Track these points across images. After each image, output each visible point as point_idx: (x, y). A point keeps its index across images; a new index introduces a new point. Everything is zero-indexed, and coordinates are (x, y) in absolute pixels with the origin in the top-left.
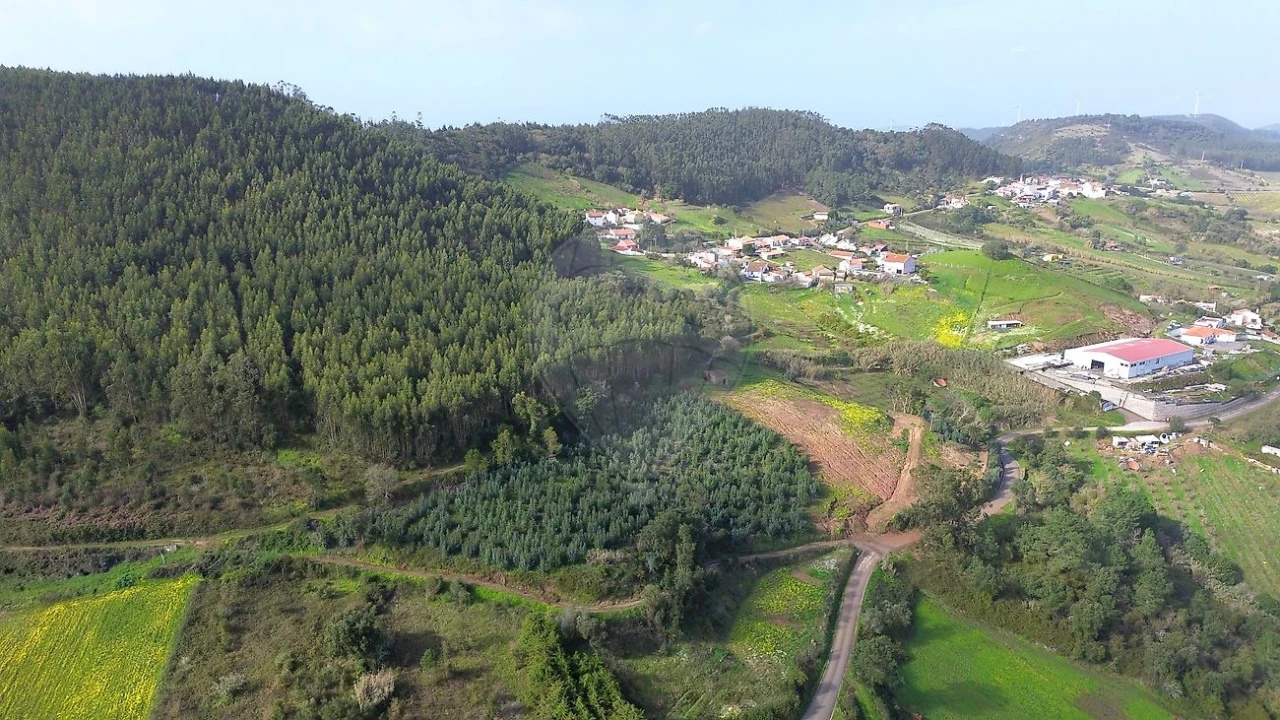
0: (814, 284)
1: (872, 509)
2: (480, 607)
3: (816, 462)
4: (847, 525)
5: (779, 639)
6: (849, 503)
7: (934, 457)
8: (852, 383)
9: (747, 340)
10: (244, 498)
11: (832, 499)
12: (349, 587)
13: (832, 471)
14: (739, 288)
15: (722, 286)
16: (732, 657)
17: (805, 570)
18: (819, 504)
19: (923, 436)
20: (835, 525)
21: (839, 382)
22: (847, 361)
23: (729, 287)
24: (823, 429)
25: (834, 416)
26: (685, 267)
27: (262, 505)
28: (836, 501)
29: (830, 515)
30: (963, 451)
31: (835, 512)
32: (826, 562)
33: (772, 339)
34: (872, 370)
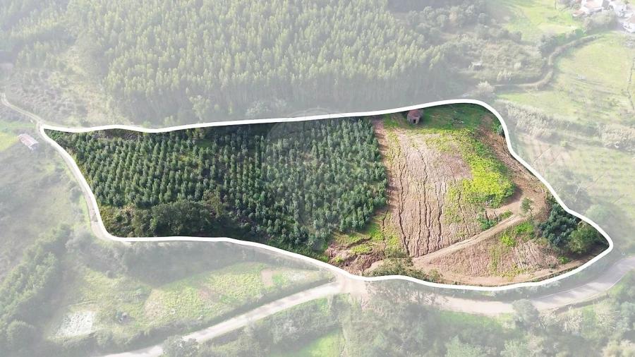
2: (73, 205)
3: (393, 206)
4: (351, 259)
5: (186, 303)
6: (377, 244)
7: (505, 245)
8: (572, 152)
9: (516, 88)
10: (69, 108)
11: (366, 237)
12: (50, 169)
13: (398, 217)
14: (597, 35)
15: (578, 31)
16: (144, 296)
17: (276, 272)
18: (353, 235)
19: (516, 225)
20: (343, 255)
21: (558, 147)
22: (591, 131)
23: (588, 33)
24: (433, 185)
25: (458, 178)
26: (568, 7)
27: (70, 115)
28: (369, 240)
29: (349, 247)
30: (549, 252)
31: (357, 247)
32: (296, 275)
33: (545, 93)
34: (612, 147)
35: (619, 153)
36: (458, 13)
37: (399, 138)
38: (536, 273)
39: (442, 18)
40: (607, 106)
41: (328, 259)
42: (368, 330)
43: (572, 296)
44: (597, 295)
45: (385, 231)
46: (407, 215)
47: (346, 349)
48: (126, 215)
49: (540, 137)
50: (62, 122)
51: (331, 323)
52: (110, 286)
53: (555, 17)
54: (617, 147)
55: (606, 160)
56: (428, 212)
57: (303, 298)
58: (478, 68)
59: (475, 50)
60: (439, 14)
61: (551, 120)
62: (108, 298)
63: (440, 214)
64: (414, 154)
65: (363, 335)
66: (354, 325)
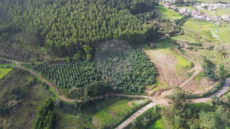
0: (210, 21)
1: (166, 90)
2: (48, 91)
3: (160, 74)
4: (154, 93)
5: (107, 119)
6: (160, 87)
7: (198, 80)
8: (198, 52)
9: (175, 35)
10: (29, 55)
11: (156, 85)
12: (31, 79)
13: (163, 77)
14: (188, 19)
15: (182, 18)
16: (90, 120)
17: (132, 102)
18: (151, 85)
19: (198, 74)
20: (151, 92)
21: (193, 51)
22: (200, 45)
23: (185, 19)
24: (169, 66)
25: (175, 62)
26: (176, 12)
27: (30, 58)
28: (157, 86)
29: (152, 89)
30: (210, 80)
31: (154, 89)
32: (139, 102)
33: (183, 36)
34: (207, 49)
35: (210, 50)
36: (150, 14)
37: (151, 53)
38: (210, 87)
39: (145, 16)
40: (200, 38)
41: (147, 94)
42: (171, 115)
43: (221, 92)
44: (227, 91)
45: (161, 82)
46: (165, 76)
47: (165, 123)
48: (74, 91)
49: (187, 48)
50: (28, 61)
51: (157, 115)
52: (76, 118)
53: (175, 15)
54: (209, 49)
55: (207, 53)
56: (171, 74)
57: (145, 109)
58: (162, 30)
59: (158, 25)
60: (144, 15)
61: (189, 43)
62: (77, 123)
63: (175, 74)
64: (159, 57)
65: (170, 117)
66: (166, 114)
